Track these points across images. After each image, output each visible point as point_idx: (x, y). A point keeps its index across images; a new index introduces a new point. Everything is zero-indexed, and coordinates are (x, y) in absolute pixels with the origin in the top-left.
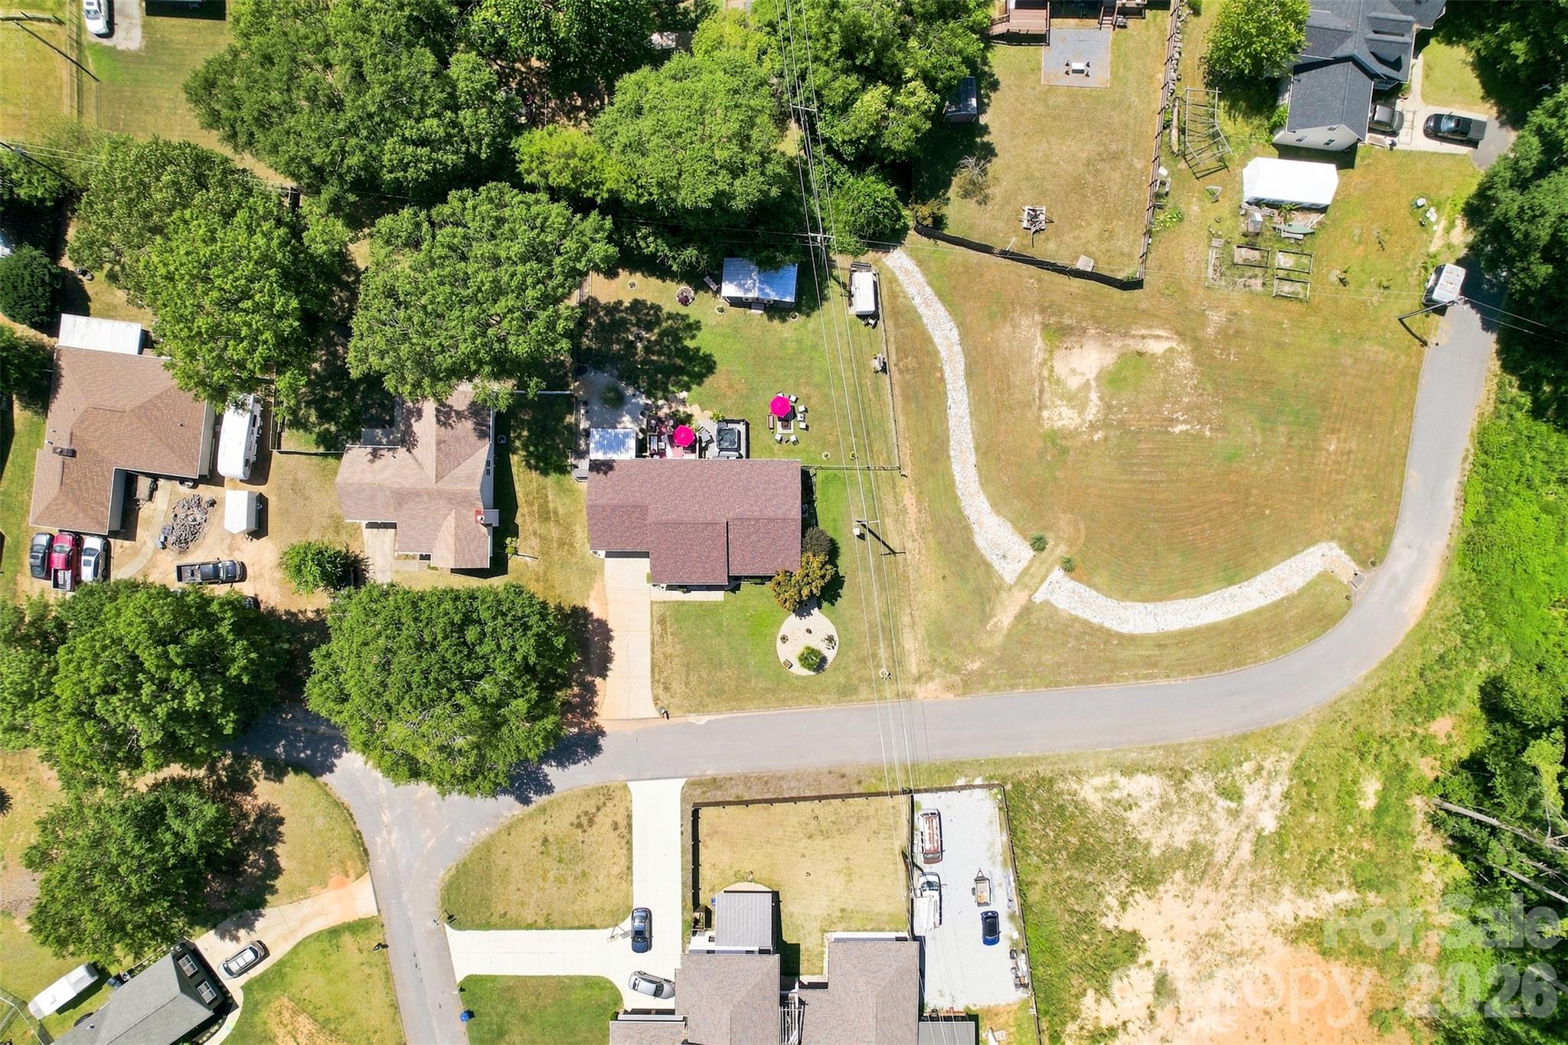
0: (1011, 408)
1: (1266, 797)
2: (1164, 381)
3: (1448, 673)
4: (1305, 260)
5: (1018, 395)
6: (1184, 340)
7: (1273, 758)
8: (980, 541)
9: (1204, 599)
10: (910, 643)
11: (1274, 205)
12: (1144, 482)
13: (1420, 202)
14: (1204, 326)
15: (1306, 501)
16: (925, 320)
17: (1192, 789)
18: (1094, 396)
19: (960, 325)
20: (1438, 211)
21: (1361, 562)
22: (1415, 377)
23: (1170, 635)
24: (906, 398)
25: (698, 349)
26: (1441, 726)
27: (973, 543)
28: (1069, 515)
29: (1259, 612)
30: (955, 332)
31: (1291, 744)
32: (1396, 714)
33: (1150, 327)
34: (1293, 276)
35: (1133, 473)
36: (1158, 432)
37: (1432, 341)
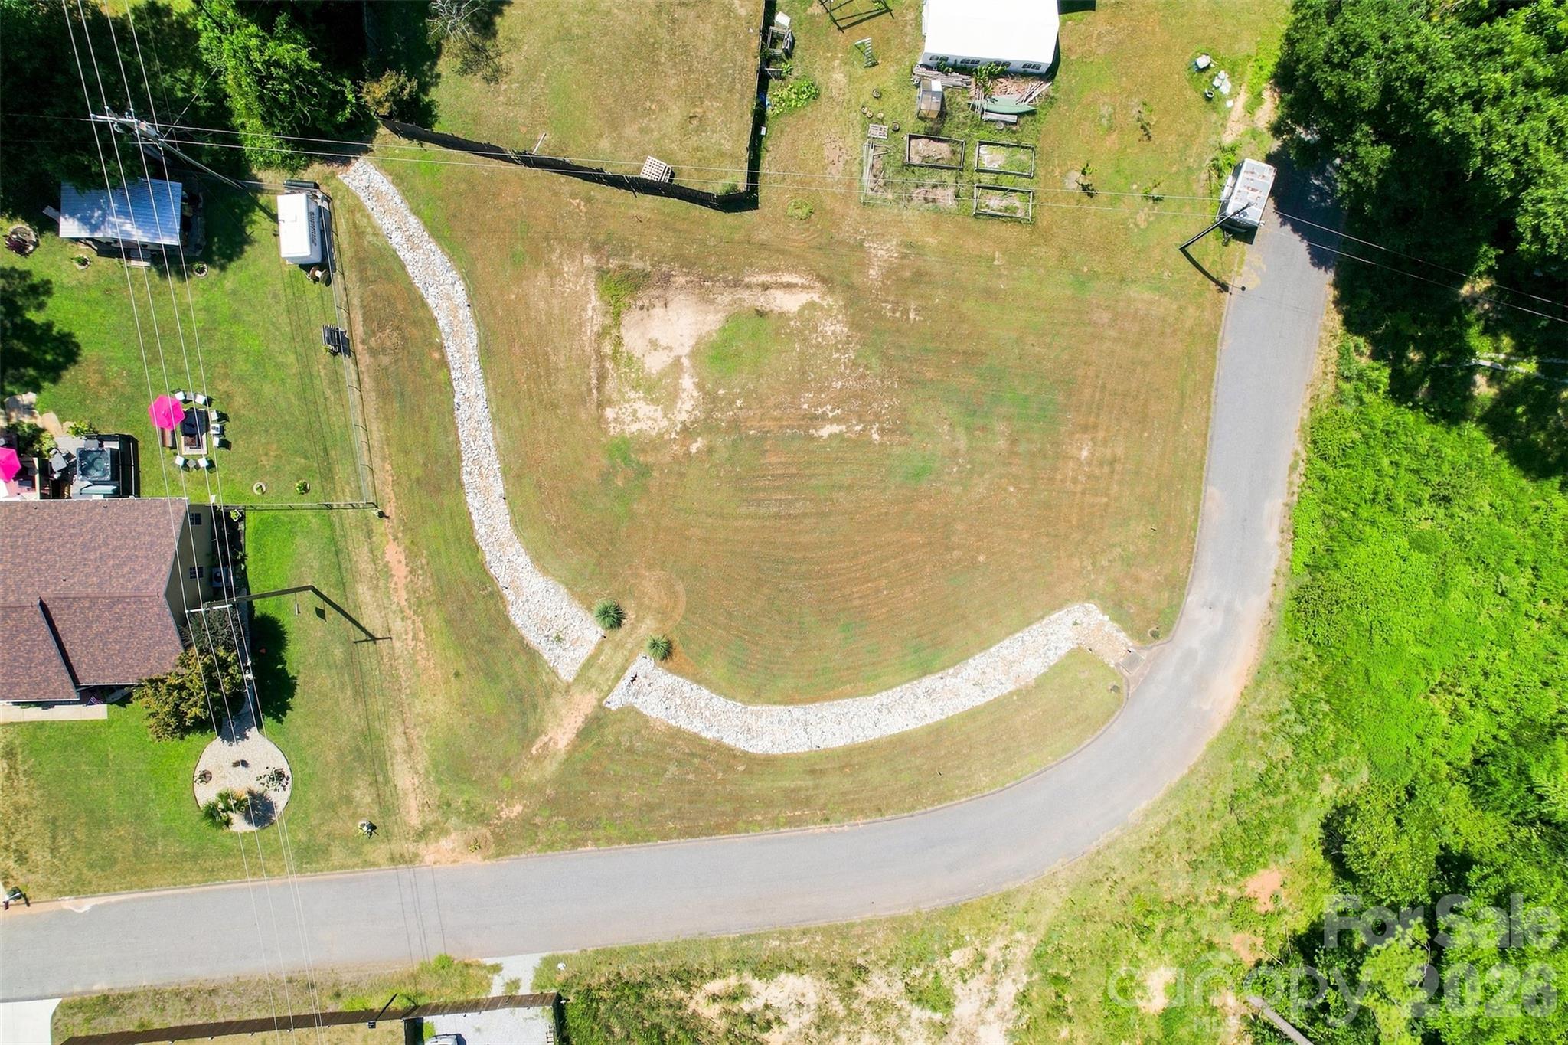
0: (554, 406)
1: (991, 1002)
2: (802, 353)
3: (1272, 800)
4: (1022, 156)
5: (563, 385)
6: (831, 290)
7: (1000, 942)
8: (518, 616)
9: (884, 697)
10: (404, 778)
11: (965, 68)
12: (776, 517)
13: (1203, 62)
14: (863, 265)
15: (1044, 540)
16: (410, 269)
17: (868, 993)
18: (687, 382)
19: (468, 276)
20: (1232, 74)
21: (1136, 634)
22: (1211, 338)
23: (829, 755)
24: (384, 395)
25: (49, 326)
26: (1263, 883)
27: (507, 619)
28: (658, 573)
29: (972, 714)
30: (460, 286)
31: (1029, 919)
32: (1194, 865)
33: (774, 270)
34: (1006, 182)
35: (759, 503)
36: (793, 438)
37: (1235, 283)
